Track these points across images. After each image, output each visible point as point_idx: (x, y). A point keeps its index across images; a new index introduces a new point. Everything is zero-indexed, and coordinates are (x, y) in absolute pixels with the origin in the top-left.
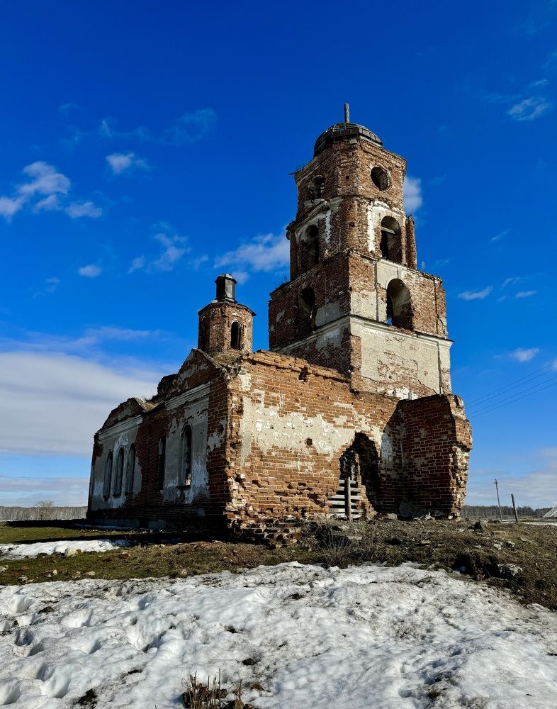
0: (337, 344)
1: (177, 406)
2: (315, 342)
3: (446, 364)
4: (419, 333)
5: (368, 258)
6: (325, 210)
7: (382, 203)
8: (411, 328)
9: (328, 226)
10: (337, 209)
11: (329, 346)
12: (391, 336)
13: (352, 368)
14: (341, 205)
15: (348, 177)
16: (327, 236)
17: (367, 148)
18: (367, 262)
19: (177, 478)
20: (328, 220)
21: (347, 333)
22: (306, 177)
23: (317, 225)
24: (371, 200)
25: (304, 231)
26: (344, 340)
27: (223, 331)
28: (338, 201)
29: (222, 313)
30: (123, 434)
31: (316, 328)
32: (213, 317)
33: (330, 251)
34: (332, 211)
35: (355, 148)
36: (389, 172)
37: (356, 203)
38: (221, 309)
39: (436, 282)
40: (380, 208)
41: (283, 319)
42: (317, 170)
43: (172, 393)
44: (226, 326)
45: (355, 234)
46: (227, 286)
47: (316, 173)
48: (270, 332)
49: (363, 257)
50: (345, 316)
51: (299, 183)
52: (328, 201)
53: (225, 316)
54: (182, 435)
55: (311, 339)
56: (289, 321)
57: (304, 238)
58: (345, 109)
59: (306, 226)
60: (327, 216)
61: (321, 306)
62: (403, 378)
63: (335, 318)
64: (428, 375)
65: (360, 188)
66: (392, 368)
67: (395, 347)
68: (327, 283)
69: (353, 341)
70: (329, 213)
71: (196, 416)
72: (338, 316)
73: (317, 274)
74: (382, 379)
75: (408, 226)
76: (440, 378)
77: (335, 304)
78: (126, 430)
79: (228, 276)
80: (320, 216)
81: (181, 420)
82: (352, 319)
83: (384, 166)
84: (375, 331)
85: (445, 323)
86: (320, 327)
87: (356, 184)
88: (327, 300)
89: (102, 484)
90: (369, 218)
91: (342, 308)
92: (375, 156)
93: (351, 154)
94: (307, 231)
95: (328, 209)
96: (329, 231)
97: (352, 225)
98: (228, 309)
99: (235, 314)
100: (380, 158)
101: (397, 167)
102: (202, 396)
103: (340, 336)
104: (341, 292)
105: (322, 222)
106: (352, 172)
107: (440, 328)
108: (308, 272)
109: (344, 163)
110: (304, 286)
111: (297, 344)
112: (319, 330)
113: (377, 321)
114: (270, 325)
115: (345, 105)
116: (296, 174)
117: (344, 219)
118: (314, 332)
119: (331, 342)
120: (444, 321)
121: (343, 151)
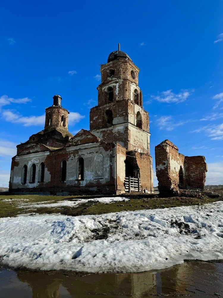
0: (122, 131)
1: (74, 150)
2: (112, 130)
3: (149, 142)
4: (144, 131)
5: (132, 103)
6: (116, 82)
7: (134, 84)
8: (141, 128)
9: (117, 89)
10: (121, 83)
11: (118, 132)
12: (137, 131)
13: (128, 141)
14: (123, 82)
15: (124, 72)
16: (117, 92)
17: (130, 63)
18: (132, 104)
19: (75, 177)
20: (117, 86)
21: (127, 128)
22: (106, 68)
23: (113, 87)
24: (132, 82)
25: (106, 88)
26: (125, 131)
27: (59, 118)
28: (122, 80)
29: (58, 111)
30: (35, 158)
31: (113, 125)
32: (54, 112)
33: (118, 98)
34: (119, 83)
35: (127, 62)
36: (135, 73)
37: (128, 82)
38: (58, 110)
39: (147, 114)
40: (134, 86)
41: (97, 119)
42: (112, 66)
43: (70, 145)
44: (60, 117)
45: (127, 93)
46: (59, 100)
47: (111, 67)
48: (90, 123)
49: (131, 102)
50: (126, 122)
51: (103, 69)
52: (118, 79)
53: (59, 113)
54: (77, 161)
55: (110, 128)
56: (100, 120)
57: (106, 90)
58: (119, 45)
59: (107, 87)
60: (117, 85)
61: (115, 117)
62: (139, 145)
63: (121, 122)
64: (145, 145)
65: (128, 77)
66: (137, 141)
67: (138, 134)
68: (118, 109)
69: (129, 131)
70: (118, 84)
71: (86, 154)
72: (123, 122)
73: (114, 105)
74: (135, 145)
75: (140, 93)
76: (147, 146)
77: (121, 117)
78: (37, 157)
79: (59, 96)
80: (114, 84)
81: (76, 155)
82: (129, 124)
83: (134, 70)
84: (134, 129)
85: (149, 128)
86: (115, 125)
87: (127, 76)
88: (118, 116)
89: (20, 178)
90: (131, 88)
91: (125, 119)
92: (132, 66)
93: (125, 64)
94: (107, 88)
95: (118, 82)
96: (118, 91)
97: (126, 90)
98: (61, 110)
99: (63, 112)
100: (133, 67)
101: (137, 71)
102: (90, 147)
103: (124, 129)
104: (125, 114)
105: (115, 87)
106: (126, 70)
107: (148, 129)
108: (110, 104)
109: (123, 67)
110: (107, 109)
111: (103, 129)
112: (114, 126)
113: (134, 125)
114: (90, 120)
115: (119, 44)
116: (102, 65)
117: (124, 87)
118: (112, 126)
119: (119, 131)
120: (149, 127)
121: (123, 62)
